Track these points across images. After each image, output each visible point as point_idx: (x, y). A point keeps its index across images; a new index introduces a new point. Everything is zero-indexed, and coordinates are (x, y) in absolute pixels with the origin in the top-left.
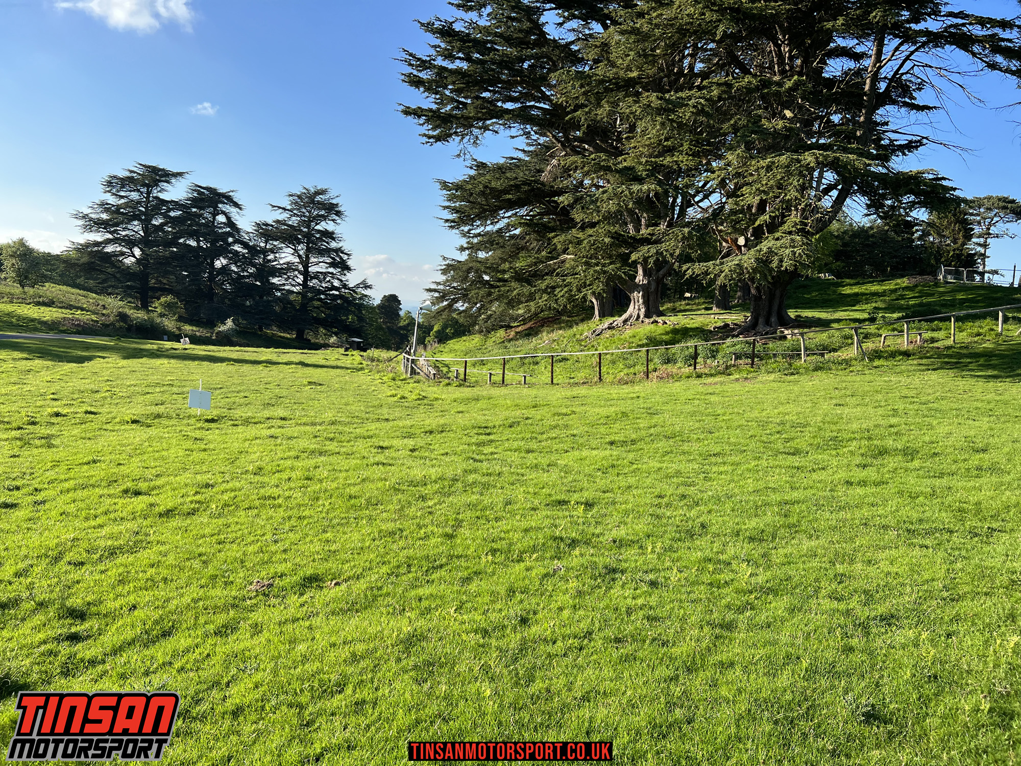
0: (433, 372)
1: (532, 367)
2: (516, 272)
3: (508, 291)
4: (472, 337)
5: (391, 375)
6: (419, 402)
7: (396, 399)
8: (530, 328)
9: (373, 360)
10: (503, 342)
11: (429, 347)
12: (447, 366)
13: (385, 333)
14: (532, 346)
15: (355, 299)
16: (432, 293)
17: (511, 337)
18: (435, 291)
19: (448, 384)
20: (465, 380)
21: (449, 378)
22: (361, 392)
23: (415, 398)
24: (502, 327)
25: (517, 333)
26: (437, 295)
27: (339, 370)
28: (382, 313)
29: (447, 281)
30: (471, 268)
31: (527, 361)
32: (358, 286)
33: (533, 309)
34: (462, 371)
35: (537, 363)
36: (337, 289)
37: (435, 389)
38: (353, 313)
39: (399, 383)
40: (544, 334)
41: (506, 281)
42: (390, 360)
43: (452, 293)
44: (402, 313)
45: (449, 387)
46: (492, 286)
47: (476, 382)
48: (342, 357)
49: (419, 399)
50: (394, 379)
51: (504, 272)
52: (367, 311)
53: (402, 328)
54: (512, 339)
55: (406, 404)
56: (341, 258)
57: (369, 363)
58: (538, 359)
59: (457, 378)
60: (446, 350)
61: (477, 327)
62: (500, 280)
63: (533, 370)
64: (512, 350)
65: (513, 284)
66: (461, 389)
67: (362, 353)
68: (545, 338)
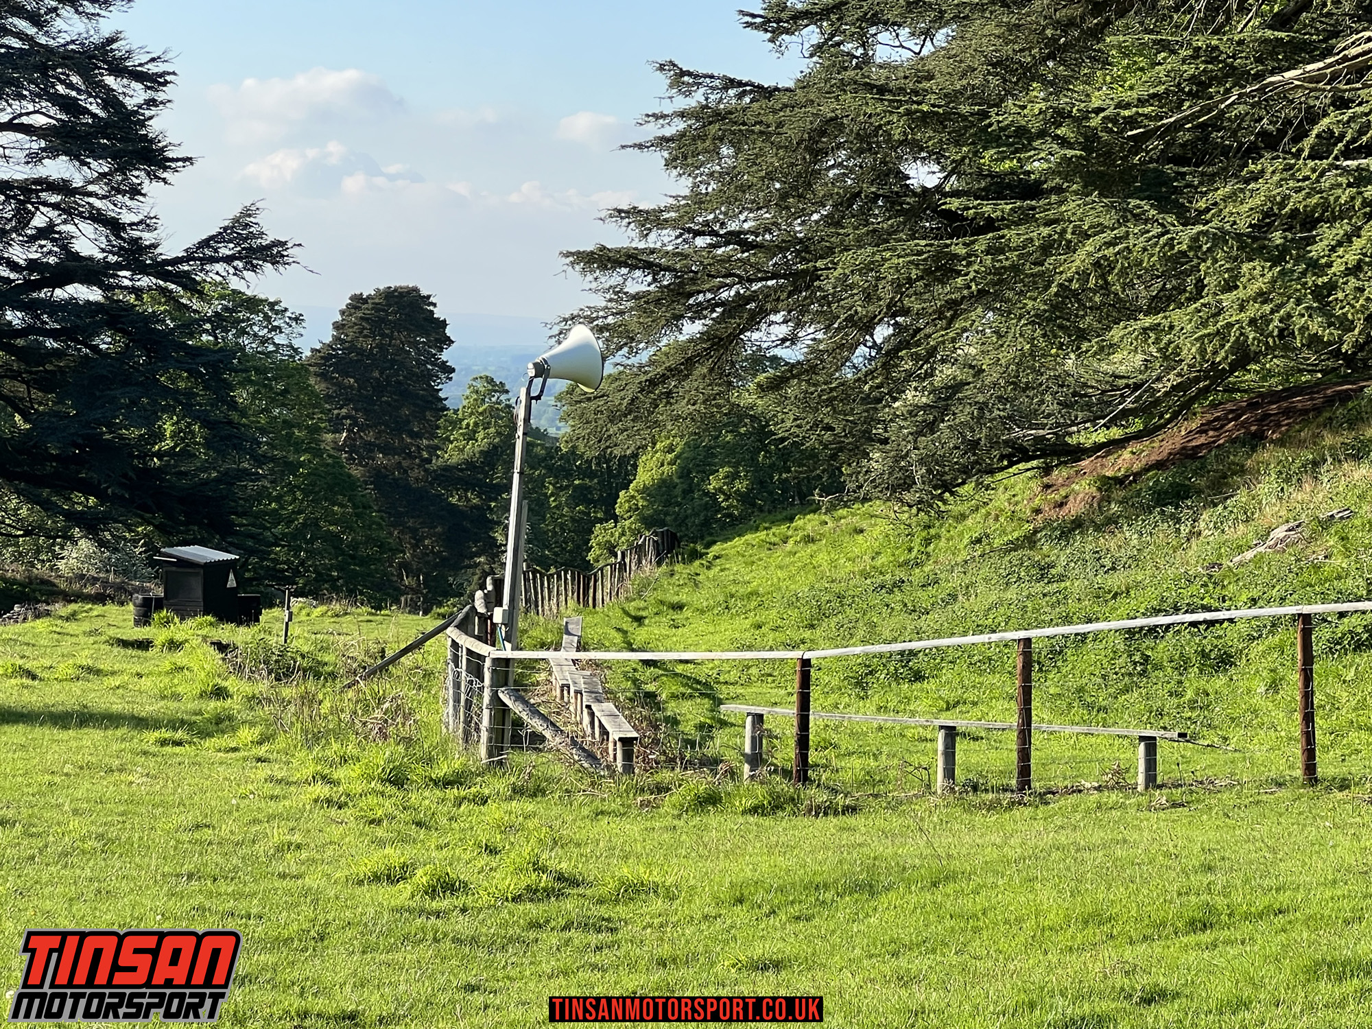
0: (620, 729)
1: (1194, 683)
2: (1089, 140)
3: (1047, 248)
4: (850, 517)
5: (381, 755)
6: (532, 910)
7: (402, 893)
8: (1187, 455)
9: (282, 670)
10: (1030, 540)
11: (607, 583)
12: (705, 690)
13: (362, 508)
14: (1194, 556)
15: (191, 326)
16: (614, 278)
17: (1074, 508)
18: (630, 260)
19: (710, 800)
20: (802, 772)
21: (712, 763)
22: (214, 858)
23: (513, 884)
24: (1018, 454)
25: (1108, 485)
26: (639, 283)
27: (93, 736)
28: (342, 396)
29: (699, 200)
30: (833, 124)
31: (1162, 650)
32: (204, 251)
33: (1189, 351)
34: (783, 718)
35: (1225, 661)
36: (90, 272)
37: (632, 828)
38: (184, 403)
39: (425, 799)
40: (1266, 487)
41: (1031, 189)
42: (382, 665)
43: (726, 270)
44: (454, 393)
45: (713, 819)
46: (956, 224)
47: (871, 780)
48: (114, 659)
49: (533, 894)
50: (397, 780)
51: (1021, 139)
52: (262, 388)
53: (452, 477)
54: (1078, 524)
55: (462, 925)
56: (111, 101)
57: (263, 686)
58: (1232, 637)
59: (755, 760)
60: (700, 598)
61: (877, 460)
62: (999, 188)
63: (1202, 703)
64: (1076, 586)
65: (1071, 206)
66: (782, 827)
67: (228, 633)
68: (1272, 510)
